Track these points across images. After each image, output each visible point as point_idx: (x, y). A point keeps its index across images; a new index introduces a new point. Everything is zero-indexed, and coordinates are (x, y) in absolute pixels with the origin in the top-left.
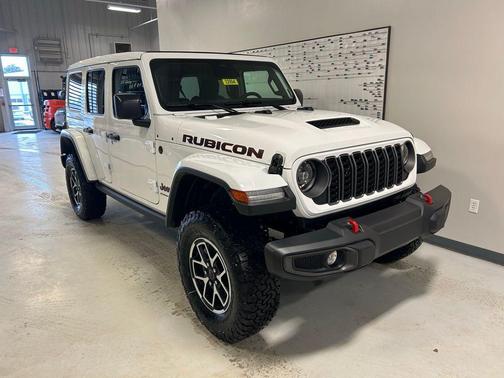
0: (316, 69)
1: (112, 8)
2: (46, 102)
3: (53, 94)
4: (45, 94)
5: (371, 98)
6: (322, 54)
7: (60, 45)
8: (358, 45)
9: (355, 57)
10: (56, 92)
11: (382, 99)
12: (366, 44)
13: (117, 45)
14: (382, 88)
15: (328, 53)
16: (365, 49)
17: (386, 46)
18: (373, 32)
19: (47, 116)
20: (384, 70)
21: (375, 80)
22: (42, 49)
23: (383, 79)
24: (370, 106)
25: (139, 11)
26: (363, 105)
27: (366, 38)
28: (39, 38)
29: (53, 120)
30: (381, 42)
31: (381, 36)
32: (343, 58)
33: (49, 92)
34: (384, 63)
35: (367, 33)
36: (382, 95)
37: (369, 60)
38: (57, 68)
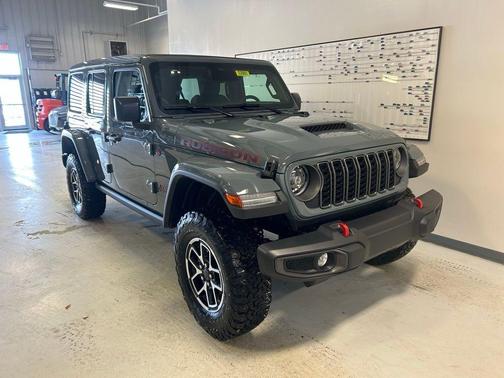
0: (352, 71)
1: (108, 5)
2: (39, 102)
3: (45, 93)
4: (38, 93)
5: (416, 103)
6: (360, 55)
7: (52, 43)
8: (404, 46)
9: (399, 59)
10: (49, 91)
11: (430, 104)
12: (412, 45)
13: (112, 43)
14: (430, 92)
15: (366, 55)
16: (412, 51)
17: (436, 48)
18: (422, 32)
19: (40, 116)
20: (434, 73)
21: (422, 84)
22: (34, 46)
23: (432, 82)
24: (416, 111)
25: (135, 9)
26: (407, 110)
27: (412, 39)
28: (31, 35)
29: (47, 119)
30: (431, 43)
31: (431, 37)
32: (384, 60)
33: (41, 91)
34: (433, 66)
35: (414, 33)
36: (431, 99)
37: (415, 62)
38: (50, 66)
